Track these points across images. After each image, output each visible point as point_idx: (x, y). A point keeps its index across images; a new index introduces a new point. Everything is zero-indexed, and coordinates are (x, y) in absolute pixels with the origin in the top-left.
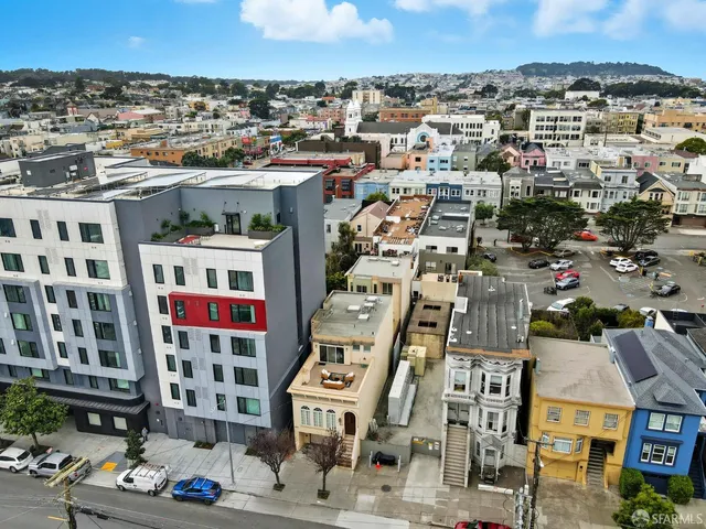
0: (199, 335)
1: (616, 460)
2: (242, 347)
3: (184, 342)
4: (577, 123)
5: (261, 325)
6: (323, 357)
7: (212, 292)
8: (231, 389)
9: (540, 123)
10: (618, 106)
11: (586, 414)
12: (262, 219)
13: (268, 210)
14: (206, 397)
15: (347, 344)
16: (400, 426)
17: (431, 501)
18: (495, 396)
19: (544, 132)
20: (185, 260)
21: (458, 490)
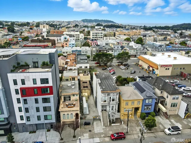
0: (31, 99)
1: (139, 111)
2: (45, 100)
4: (102, 34)
5: (51, 93)
6: (65, 100)
7: (35, 86)
8: (42, 113)
9: (93, 34)
10: (108, 30)
11: (134, 102)
12: (45, 63)
13: (47, 60)
14: (33, 117)
15: (72, 95)
16: (87, 114)
17: (102, 131)
18: (113, 102)
19: (94, 36)
20: (25, 77)
21: (107, 127)
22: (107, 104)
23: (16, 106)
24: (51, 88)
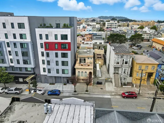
0: (52, 53)
2: (64, 55)
3: (48, 55)
4: (116, 25)
5: (69, 49)
6: (80, 62)
7: (56, 41)
8: (60, 67)
10: (121, 23)
12: (66, 25)
14: (54, 70)
15: (87, 57)
16: (100, 77)
17: (113, 90)
18: (126, 65)
19: (109, 25)
20: (49, 32)
21: (119, 88)
22: (119, 66)
23: (41, 58)
24: (69, 44)
